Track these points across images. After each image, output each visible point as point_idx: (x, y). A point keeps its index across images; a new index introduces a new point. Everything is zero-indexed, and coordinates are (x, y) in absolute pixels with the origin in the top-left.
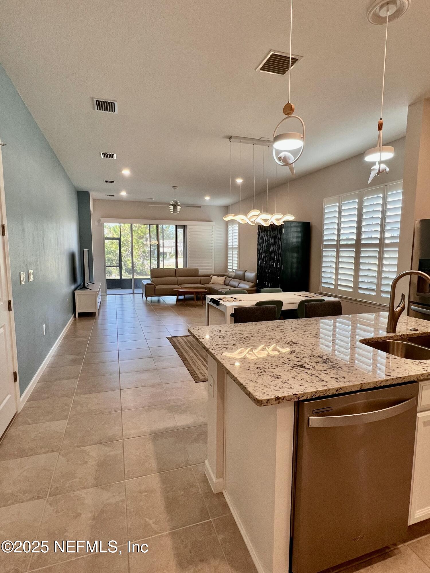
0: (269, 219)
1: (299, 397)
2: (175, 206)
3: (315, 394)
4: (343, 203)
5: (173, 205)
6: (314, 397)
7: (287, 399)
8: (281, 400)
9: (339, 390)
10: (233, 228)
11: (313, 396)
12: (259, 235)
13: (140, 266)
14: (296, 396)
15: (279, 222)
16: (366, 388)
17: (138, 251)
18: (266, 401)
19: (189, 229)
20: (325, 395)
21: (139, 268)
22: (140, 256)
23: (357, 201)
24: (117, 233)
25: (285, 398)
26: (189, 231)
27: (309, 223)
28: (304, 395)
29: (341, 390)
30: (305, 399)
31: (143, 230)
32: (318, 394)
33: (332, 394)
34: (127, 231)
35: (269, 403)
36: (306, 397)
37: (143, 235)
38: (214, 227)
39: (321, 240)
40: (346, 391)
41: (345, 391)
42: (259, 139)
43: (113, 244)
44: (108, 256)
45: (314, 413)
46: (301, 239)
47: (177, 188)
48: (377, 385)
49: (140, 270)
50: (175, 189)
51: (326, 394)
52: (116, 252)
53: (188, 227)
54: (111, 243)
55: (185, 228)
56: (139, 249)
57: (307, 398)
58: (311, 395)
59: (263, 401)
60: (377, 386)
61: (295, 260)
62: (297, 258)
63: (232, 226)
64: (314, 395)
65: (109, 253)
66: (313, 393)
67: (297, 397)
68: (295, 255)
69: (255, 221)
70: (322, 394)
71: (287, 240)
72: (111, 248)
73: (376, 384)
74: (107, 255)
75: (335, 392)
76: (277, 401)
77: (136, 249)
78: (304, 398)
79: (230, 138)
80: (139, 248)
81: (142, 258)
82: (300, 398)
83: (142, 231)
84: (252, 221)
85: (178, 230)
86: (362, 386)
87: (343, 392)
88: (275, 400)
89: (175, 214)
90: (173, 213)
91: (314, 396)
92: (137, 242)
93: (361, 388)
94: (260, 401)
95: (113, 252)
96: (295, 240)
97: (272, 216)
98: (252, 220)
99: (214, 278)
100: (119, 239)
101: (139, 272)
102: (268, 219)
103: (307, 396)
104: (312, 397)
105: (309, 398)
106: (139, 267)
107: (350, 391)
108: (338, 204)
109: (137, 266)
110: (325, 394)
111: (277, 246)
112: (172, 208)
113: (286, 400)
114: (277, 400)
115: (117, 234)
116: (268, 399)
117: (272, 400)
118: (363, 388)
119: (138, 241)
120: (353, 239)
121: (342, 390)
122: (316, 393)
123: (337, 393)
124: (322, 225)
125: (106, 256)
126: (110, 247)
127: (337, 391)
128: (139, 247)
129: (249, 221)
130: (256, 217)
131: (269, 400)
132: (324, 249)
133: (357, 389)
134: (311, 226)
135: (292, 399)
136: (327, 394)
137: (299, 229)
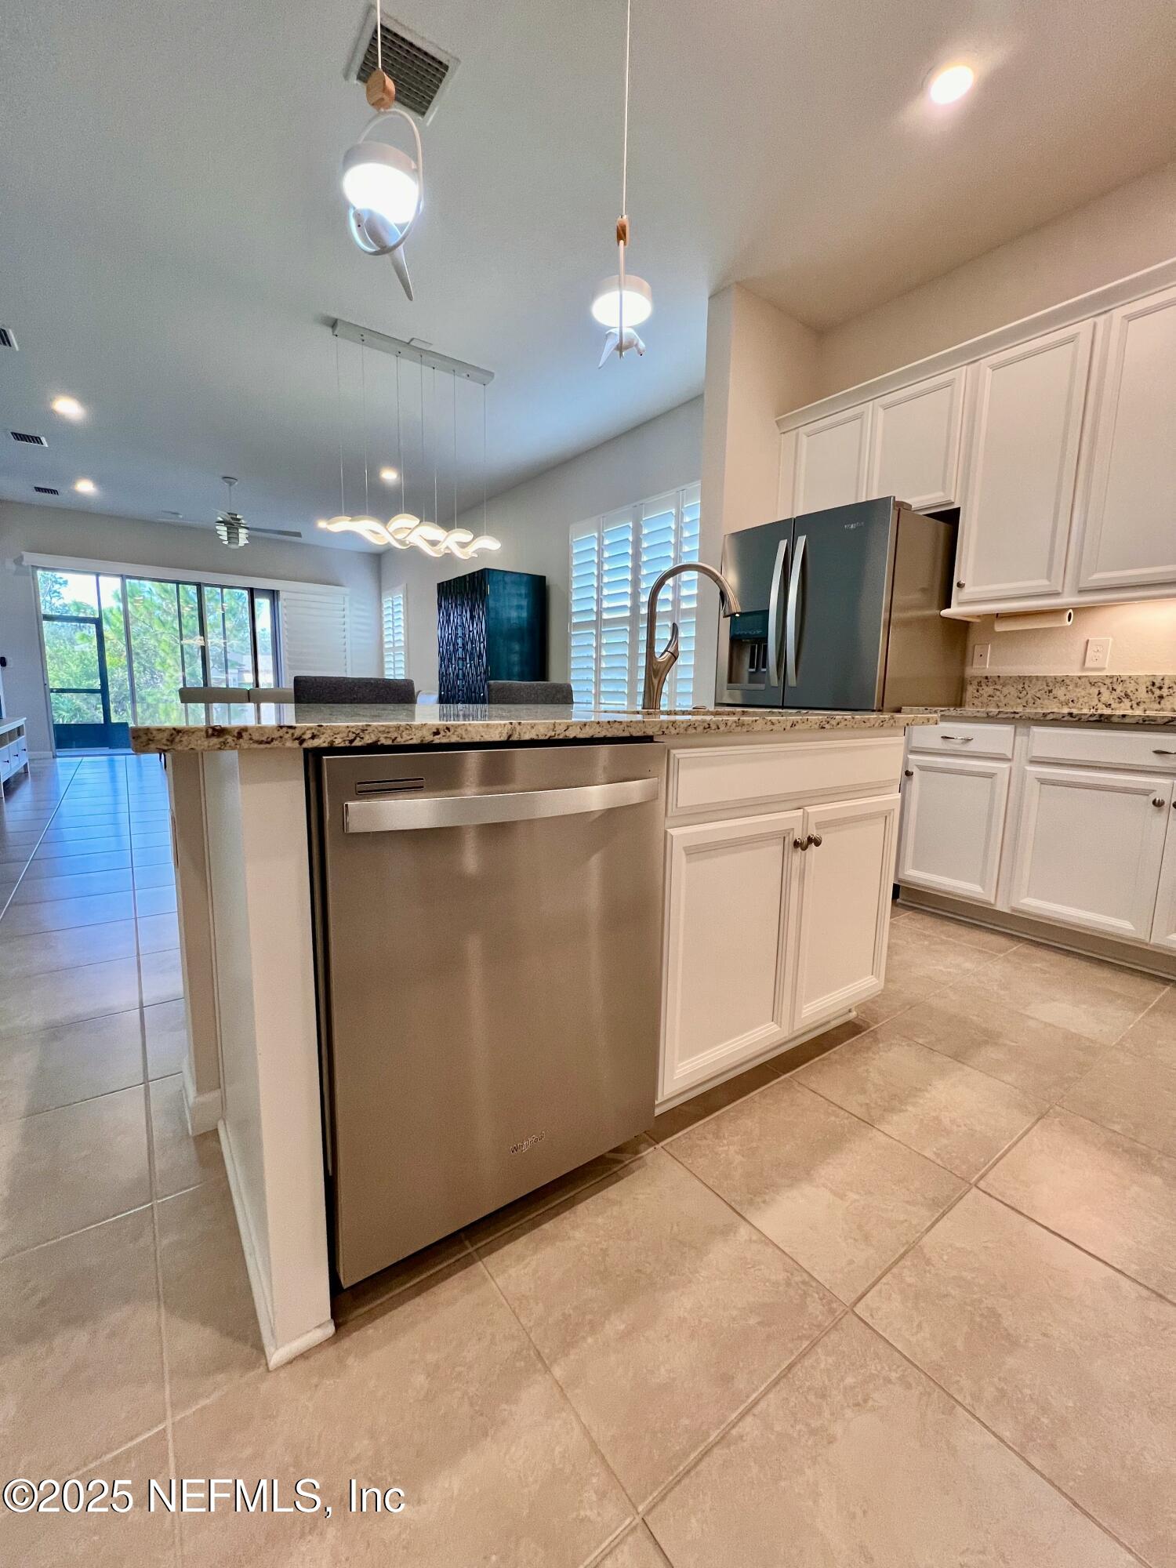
0: (442, 540)
1: (301, 737)
2: (232, 525)
3: (362, 735)
4: (605, 531)
5: (224, 522)
6: (357, 743)
7: (256, 737)
8: (230, 739)
9: (442, 733)
10: (393, 602)
11: (355, 739)
12: (440, 606)
14: (291, 731)
15: (466, 550)
16: (527, 737)
18: (166, 735)
19: (285, 600)
20: (395, 743)
23: (631, 525)
24: (115, 626)
25: (245, 735)
26: (285, 604)
27: (545, 577)
28: (319, 731)
29: (448, 733)
30: (325, 745)
32: (373, 736)
33: (419, 741)
34: (144, 622)
35: (181, 741)
36: (329, 739)
38: (347, 599)
39: (567, 613)
40: (464, 736)
41: (461, 738)
42: (408, 343)
45: (359, 792)
46: (528, 612)
47: (237, 483)
48: (557, 733)
50: (231, 484)
51: (399, 739)
53: (282, 595)
55: (273, 595)
57: (332, 742)
58: (345, 735)
59: (154, 732)
60: (556, 737)
61: (515, 658)
62: (521, 653)
63: (391, 599)
64: (357, 735)
66: (354, 730)
67: (293, 734)
68: (517, 647)
69: (407, 539)
70: (386, 738)
71: (497, 613)
73: (553, 730)
75: (429, 738)
76: (215, 741)
78: (321, 741)
79: (334, 324)
82: (304, 740)
84: (399, 538)
85: (257, 601)
86: (514, 729)
87: (454, 739)
88: (204, 733)
89: (233, 546)
90: (226, 543)
91: (358, 739)
93: (510, 736)
94: (141, 734)
96: (514, 614)
97: (446, 533)
98: (400, 536)
100: (98, 623)
102: (439, 542)
103: (332, 738)
104: (351, 741)
105: (339, 742)
107: (477, 739)
108: (596, 535)
110: (396, 738)
111: (477, 625)
112: (222, 531)
113: (251, 739)
114: (213, 735)
115: (112, 627)
116: (174, 729)
117: (193, 732)
118: (515, 738)
120: (625, 606)
121: (453, 734)
122: (363, 731)
123: (437, 740)
124: (567, 582)
127: (437, 733)
129: (392, 538)
130: (410, 531)
131: (177, 731)
132: (573, 633)
133: (498, 736)
134: (549, 586)
135: (276, 740)
136: (404, 739)
137: (523, 591)
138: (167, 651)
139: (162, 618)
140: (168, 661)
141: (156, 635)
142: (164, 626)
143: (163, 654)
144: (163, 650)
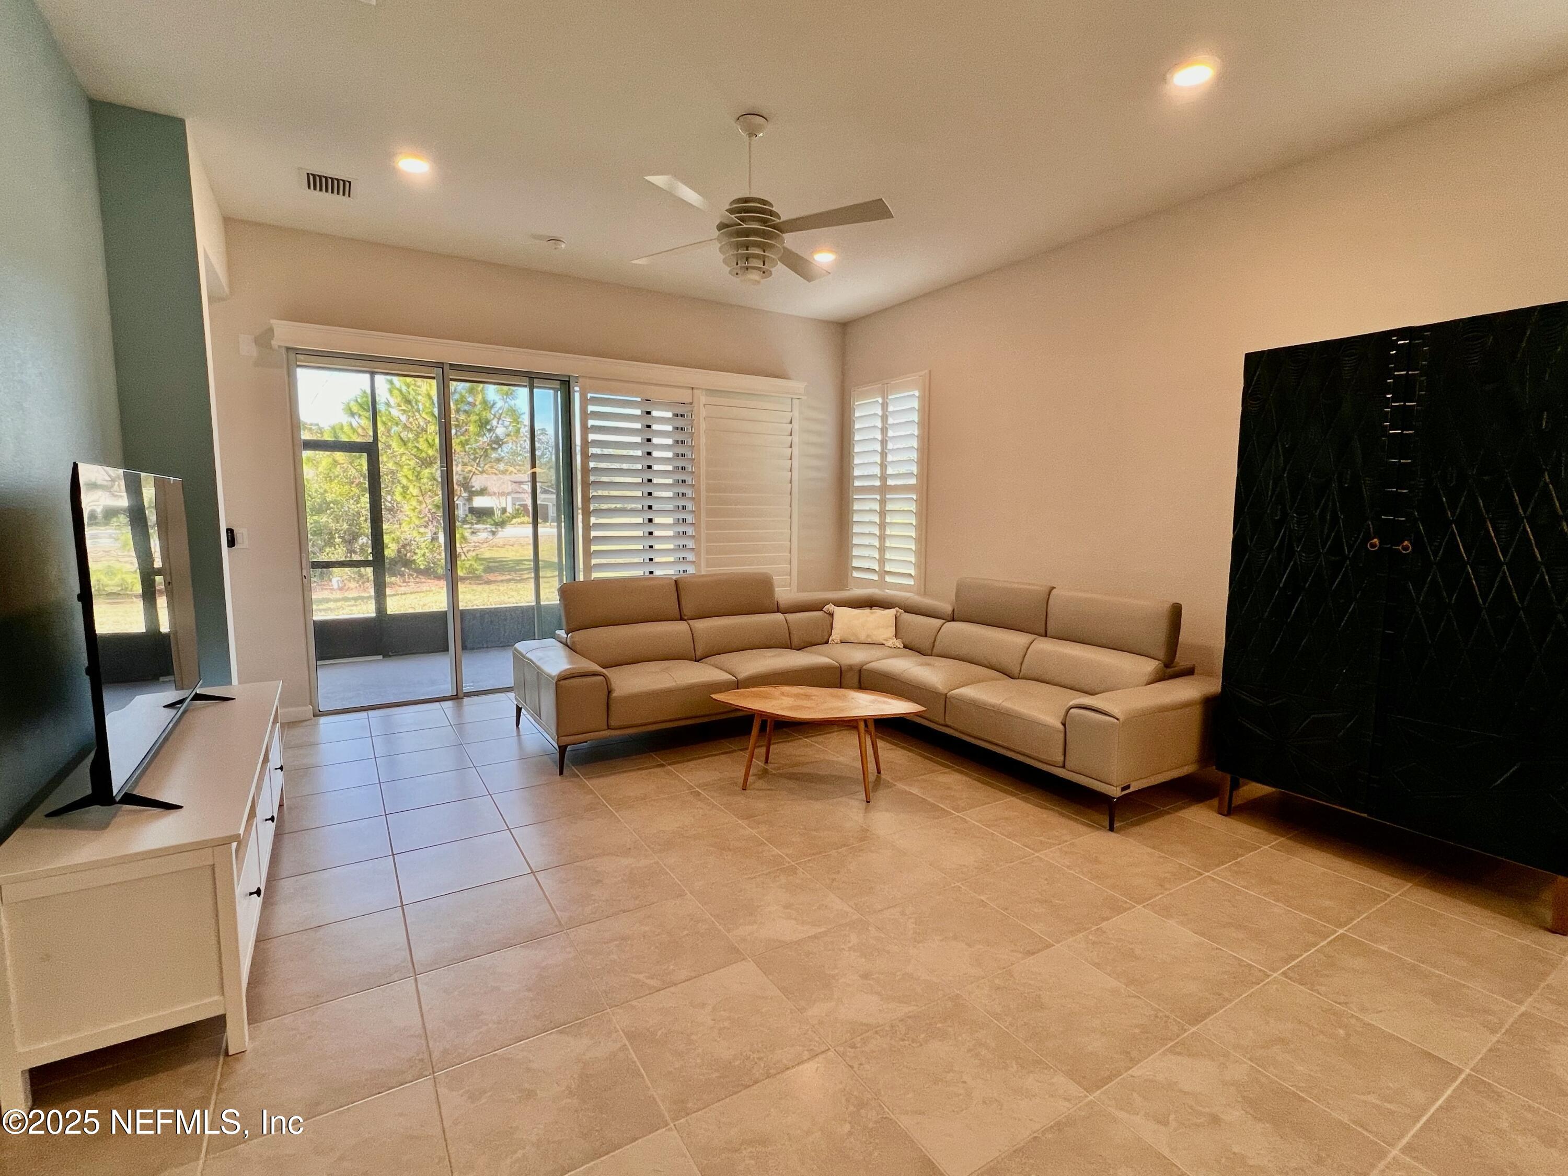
10: (886, 405)
13: (427, 551)
17: (420, 502)
21: (424, 555)
22: (426, 519)
31: (434, 440)
37: (433, 456)
38: (796, 402)
43: (331, 481)
44: (316, 518)
49: (426, 563)
52: (342, 506)
54: (326, 478)
56: (421, 498)
63: (880, 400)
65: (319, 511)
72: (327, 495)
74: (312, 515)
77: (413, 496)
80: (423, 495)
81: (430, 527)
83: (430, 441)
92: (417, 476)
95: (332, 505)
99: (843, 616)
100: (371, 450)
101: (422, 567)
106: (422, 552)
109: (417, 551)
119: (419, 473)
125: (310, 520)
126: (322, 491)
128: (421, 491)
138: (411, 478)
139: (402, 435)
140: (411, 489)
141: (395, 456)
142: (405, 445)
143: (404, 481)
144: (406, 476)
